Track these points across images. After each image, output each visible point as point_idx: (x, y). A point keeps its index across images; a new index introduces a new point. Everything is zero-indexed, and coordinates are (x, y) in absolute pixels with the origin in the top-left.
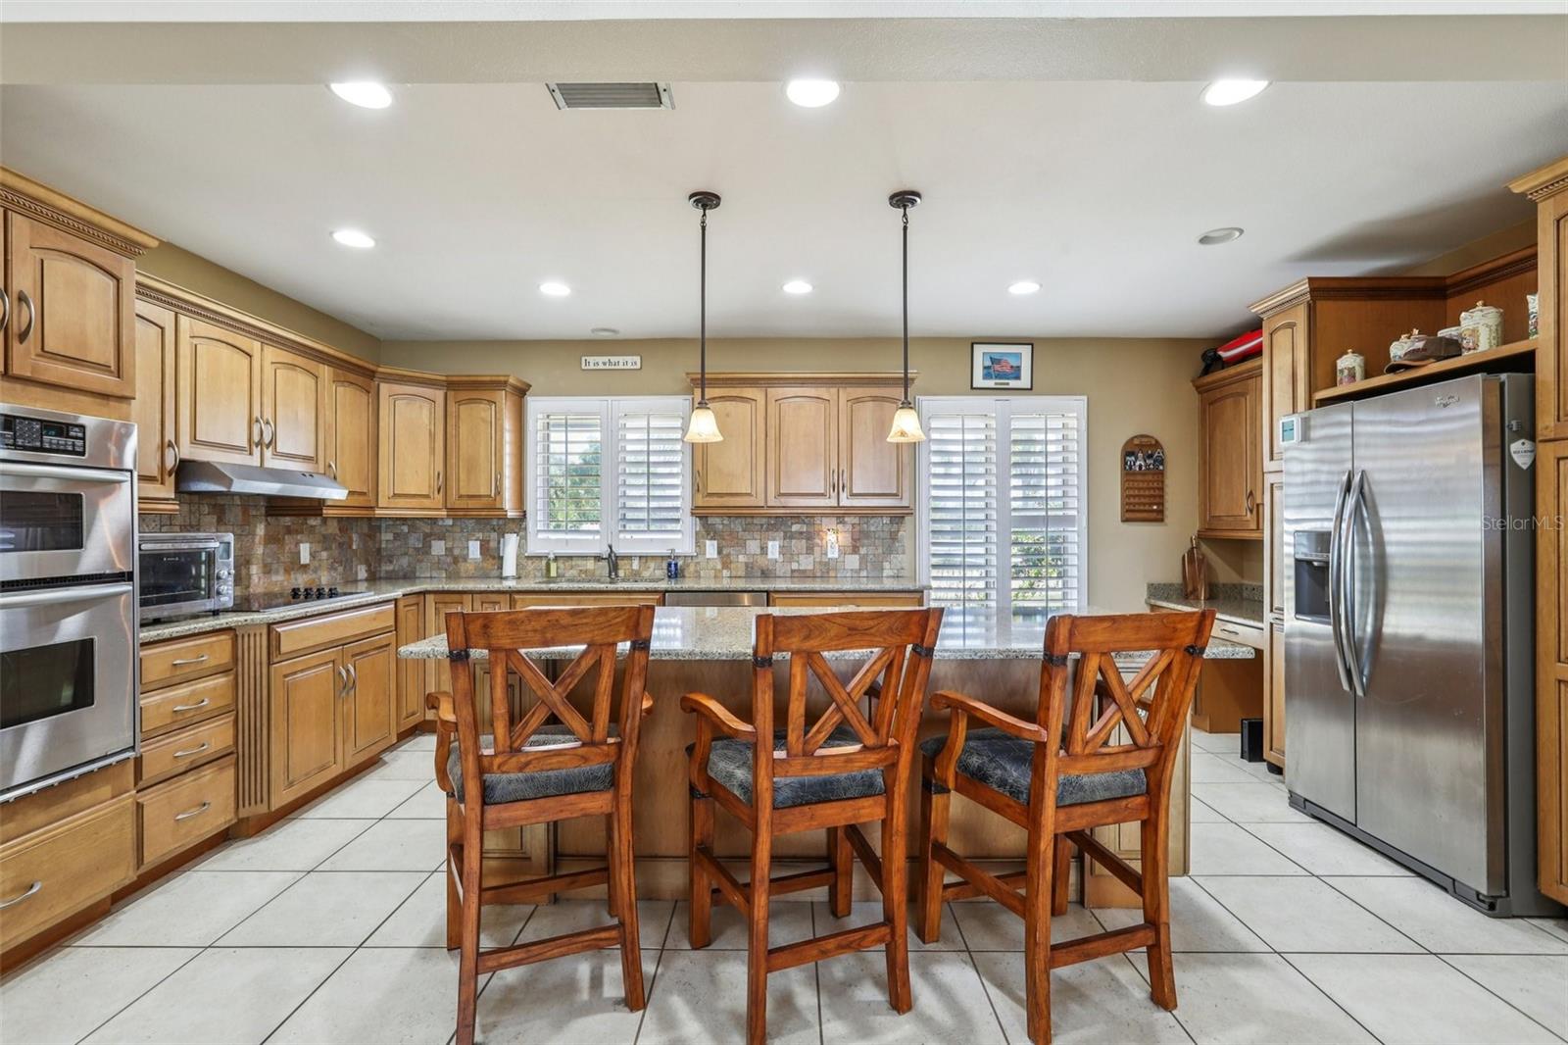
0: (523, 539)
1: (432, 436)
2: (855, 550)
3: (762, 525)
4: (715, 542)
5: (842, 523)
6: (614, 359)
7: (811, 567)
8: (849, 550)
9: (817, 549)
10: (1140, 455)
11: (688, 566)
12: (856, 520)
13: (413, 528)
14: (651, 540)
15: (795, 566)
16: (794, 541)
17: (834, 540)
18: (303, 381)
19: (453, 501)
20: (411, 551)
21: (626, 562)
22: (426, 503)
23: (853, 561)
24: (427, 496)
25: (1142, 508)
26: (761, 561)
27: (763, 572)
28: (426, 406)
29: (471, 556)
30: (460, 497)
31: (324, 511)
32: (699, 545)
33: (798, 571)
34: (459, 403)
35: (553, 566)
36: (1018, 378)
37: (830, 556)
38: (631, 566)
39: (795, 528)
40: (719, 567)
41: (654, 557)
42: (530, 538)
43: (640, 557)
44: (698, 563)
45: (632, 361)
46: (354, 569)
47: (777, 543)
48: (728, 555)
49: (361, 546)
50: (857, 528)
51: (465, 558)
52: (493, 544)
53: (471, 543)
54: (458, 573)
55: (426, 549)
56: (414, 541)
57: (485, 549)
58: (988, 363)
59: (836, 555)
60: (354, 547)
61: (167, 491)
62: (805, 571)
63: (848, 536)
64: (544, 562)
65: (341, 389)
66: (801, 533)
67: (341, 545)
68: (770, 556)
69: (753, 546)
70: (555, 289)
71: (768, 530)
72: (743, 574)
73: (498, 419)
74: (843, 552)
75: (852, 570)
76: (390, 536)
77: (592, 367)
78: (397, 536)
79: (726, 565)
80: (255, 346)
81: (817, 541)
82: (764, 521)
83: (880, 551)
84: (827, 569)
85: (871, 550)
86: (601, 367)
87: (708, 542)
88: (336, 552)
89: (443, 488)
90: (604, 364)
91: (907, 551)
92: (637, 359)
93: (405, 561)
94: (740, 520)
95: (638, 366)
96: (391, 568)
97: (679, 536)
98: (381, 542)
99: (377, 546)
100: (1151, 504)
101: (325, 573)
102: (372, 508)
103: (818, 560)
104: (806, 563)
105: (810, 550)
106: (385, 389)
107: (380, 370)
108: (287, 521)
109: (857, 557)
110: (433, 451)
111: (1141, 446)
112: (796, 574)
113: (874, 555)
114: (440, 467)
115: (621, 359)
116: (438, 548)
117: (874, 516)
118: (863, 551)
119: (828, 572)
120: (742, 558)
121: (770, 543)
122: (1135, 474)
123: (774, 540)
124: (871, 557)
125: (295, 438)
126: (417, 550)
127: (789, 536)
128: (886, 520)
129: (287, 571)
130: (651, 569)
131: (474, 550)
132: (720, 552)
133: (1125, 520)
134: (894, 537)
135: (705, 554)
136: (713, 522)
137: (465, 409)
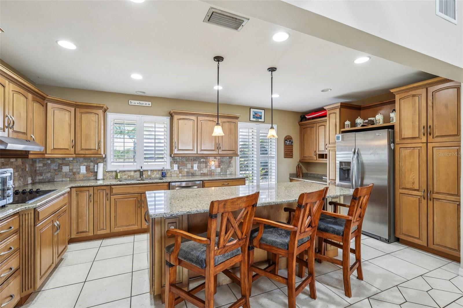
0: (105, 165)
1: (70, 125)
2: (219, 166)
3: (192, 159)
4: (177, 165)
5: (215, 158)
6: (141, 102)
8: (218, 167)
9: (208, 166)
10: (288, 141)
11: (168, 173)
12: (219, 158)
13: (53, 162)
14: (156, 164)
15: (202, 172)
16: (201, 164)
17: (213, 164)
18: (23, 99)
20: (52, 171)
21: (146, 172)
23: (219, 170)
25: (288, 154)
26: (191, 171)
27: (192, 174)
28: (67, 114)
29: (81, 172)
30: (82, 149)
31: (29, 156)
32: (171, 166)
33: (203, 173)
34: (81, 113)
35: (119, 175)
36: (261, 119)
37: (212, 168)
38: (148, 173)
39: (202, 160)
41: (156, 170)
42: (108, 164)
43: (151, 170)
44: (171, 172)
45: (148, 104)
46: (27, 179)
47: (196, 165)
48: (181, 169)
49: (30, 170)
50: (220, 160)
51: (79, 173)
52: (92, 167)
53: (81, 167)
54: (76, 178)
55: (60, 169)
56: (54, 167)
57: (88, 169)
58: (254, 114)
59: (214, 168)
60: (27, 170)
62: (205, 173)
63: (217, 162)
64: (114, 174)
65: (34, 104)
66: (204, 162)
67: (22, 169)
68: (194, 169)
69: (189, 166)
70: (137, 77)
71: (194, 161)
72: (186, 175)
74: (216, 167)
75: (218, 172)
76: (41, 165)
77: (133, 104)
78: (44, 165)
79: (180, 172)
80: (6, 83)
81: (209, 164)
82: (193, 158)
83: (226, 167)
84: (211, 173)
85: (224, 166)
86: (136, 104)
87: (175, 165)
88: (21, 172)
90: (138, 103)
91: (233, 166)
92: (150, 103)
93: (49, 175)
94: (185, 158)
95: (150, 105)
96: (41, 178)
97: (165, 163)
98: (36, 168)
99: (35, 169)
100: (290, 153)
101: (17, 182)
103: (208, 170)
104: (205, 171)
105: (206, 167)
106: (50, 105)
107: (48, 97)
109: (220, 168)
110: (70, 131)
111: (288, 138)
112: (202, 174)
113: (225, 168)
114: (73, 138)
115: (144, 102)
116: (66, 169)
117: (224, 157)
118: (221, 167)
119: (212, 173)
120: (185, 170)
121: (194, 165)
122: (287, 145)
123: (195, 164)
124: (224, 168)
126: (55, 170)
127: (200, 163)
128: (228, 158)
130: (155, 174)
131: (83, 169)
132: (178, 168)
133: (285, 157)
134: (230, 162)
135: (173, 169)
136: (175, 158)
137: (84, 116)
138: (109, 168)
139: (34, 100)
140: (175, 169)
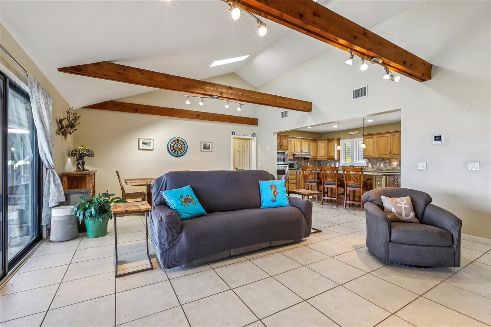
1: (325, 148)
3: (380, 161)
4: (371, 164)
6: (353, 132)
7: (390, 169)
9: (391, 165)
11: (366, 169)
13: (325, 162)
15: (387, 169)
16: (386, 164)
17: (395, 163)
18: (307, 143)
19: (328, 157)
22: (324, 158)
24: (324, 157)
26: (380, 168)
28: (324, 144)
31: (309, 159)
32: (368, 164)
34: (329, 142)
37: (394, 167)
39: (387, 161)
40: (372, 168)
45: (356, 132)
47: (383, 164)
48: (373, 166)
56: (325, 164)
60: (316, 164)
61: (292, 157)
62: (389, 170)
63: (398, 163)
65: (312, 143)
67: (314, 164)
69: (378, 165)
72: (376, 170)
73: (334, 145)
74: (397, 166)
77: (350, 134)
78: (323, 163)
79: (373, 168)
80: (300, 140)
81: (391, 164)
87: (370, 164)
88: (313, 165)
89: (327, 155)
92: (357, 132)
97: (364, 163)
102: (317, 159)
104: (389, 168)
105: (390, 166)
106: (318, 142)
107: (318, 139)
108: (306, 160)
110: (325, 150)
114: (326, 152)
115: (355, 132)
120: (376, 167)
121: (381, 164)
125: (306, 150)
127: (386, 163)
132: (372, 166)
135: (369, 166)
136: (370, 160)
137: (329, 143)
138: (341, 165)
140: (370, 166)
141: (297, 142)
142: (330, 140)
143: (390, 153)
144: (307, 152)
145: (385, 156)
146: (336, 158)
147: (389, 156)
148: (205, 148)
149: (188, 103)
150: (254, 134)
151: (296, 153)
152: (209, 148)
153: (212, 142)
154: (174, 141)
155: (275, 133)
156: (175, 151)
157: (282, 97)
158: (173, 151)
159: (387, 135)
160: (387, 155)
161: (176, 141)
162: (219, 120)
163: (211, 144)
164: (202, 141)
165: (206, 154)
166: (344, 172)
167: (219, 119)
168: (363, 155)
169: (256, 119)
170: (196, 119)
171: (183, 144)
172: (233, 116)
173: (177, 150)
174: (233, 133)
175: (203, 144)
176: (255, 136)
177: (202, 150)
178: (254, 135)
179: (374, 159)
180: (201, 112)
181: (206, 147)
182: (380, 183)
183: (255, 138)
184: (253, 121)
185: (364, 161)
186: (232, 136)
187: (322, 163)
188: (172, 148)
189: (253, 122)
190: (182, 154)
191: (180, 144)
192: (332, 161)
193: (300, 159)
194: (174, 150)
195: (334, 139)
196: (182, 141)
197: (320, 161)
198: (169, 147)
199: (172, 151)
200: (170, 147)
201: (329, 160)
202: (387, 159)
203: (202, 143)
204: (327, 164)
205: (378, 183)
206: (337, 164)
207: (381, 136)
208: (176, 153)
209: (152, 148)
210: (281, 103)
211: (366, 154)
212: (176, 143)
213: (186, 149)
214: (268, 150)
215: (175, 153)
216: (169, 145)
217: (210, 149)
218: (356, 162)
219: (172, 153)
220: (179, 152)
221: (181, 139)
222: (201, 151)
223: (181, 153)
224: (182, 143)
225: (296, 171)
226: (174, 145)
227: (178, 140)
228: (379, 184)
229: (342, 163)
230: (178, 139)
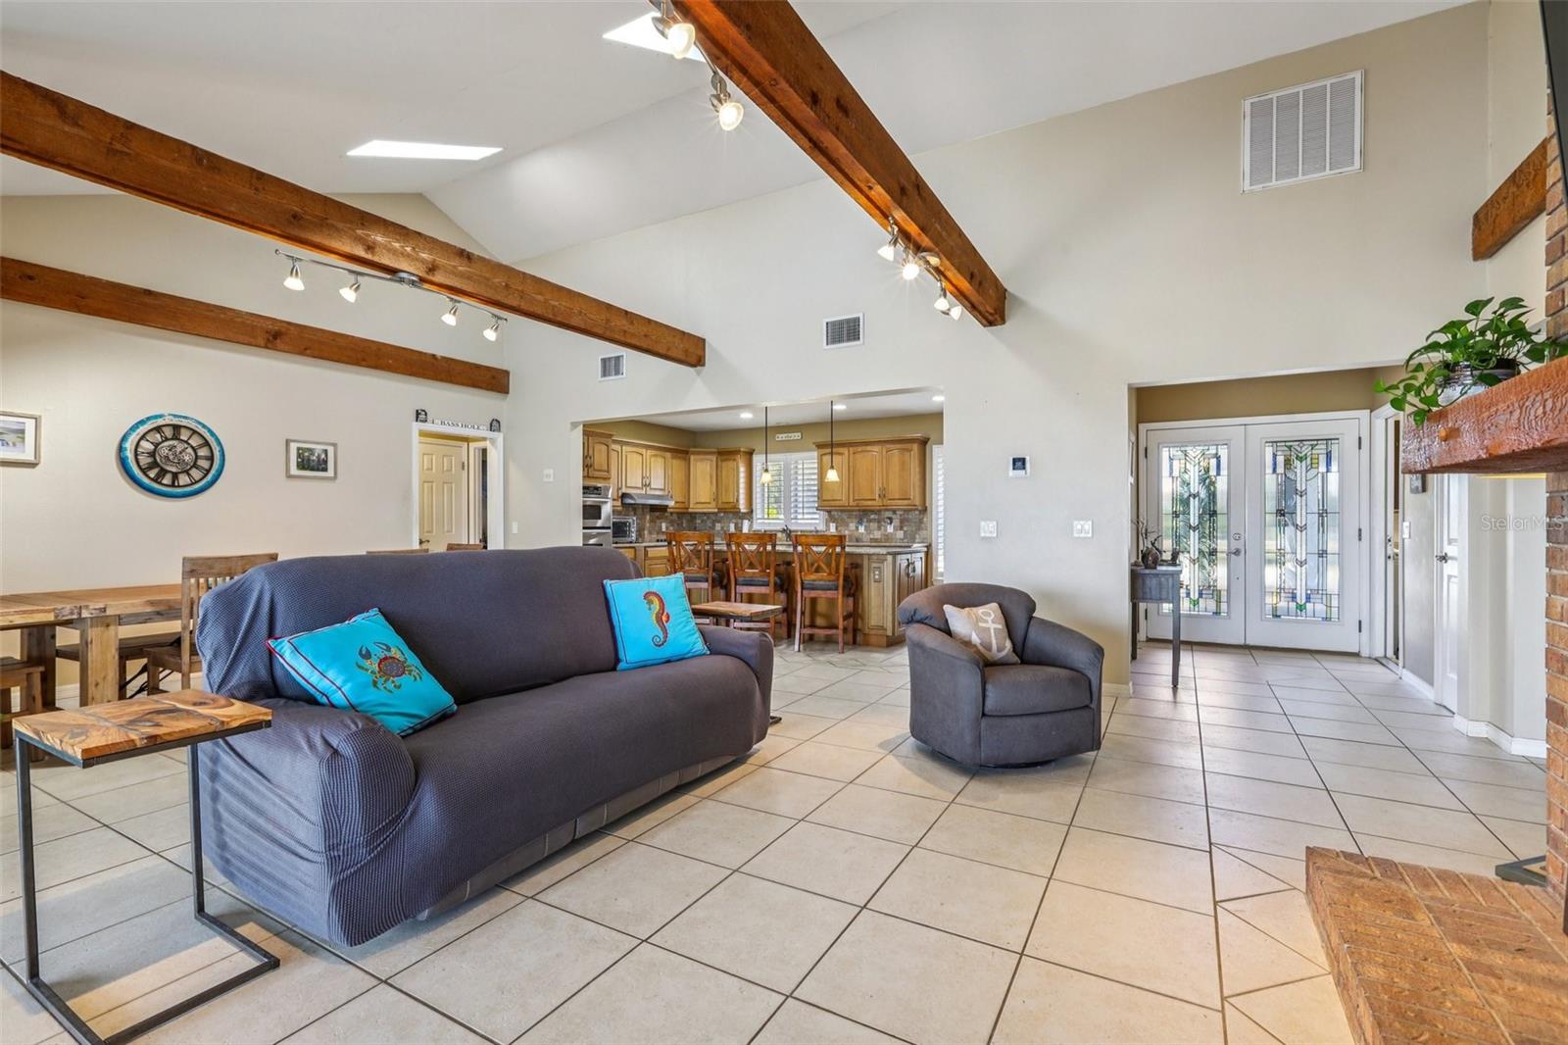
0: (751, 523)
1: (711, 477)
2: (901, 528)
3: (856, 516)
4: (834, 524)
5: (895, 514)
6: (789, 435)
7: (879, 537)
8: (898, 528)
9: (882, 528)
12: (902, 513)
13: (708, 518)
14: (805, 523)
15: (872, 536)
16: (871, 524)
18: (660, 460)
19: (720, 506)
21: (794, 533)
22: (708, 506)
23: (900, 534)
24: (709, 503)
26: (856, 534)
27: (857, 539)
28: (709, 464)
29: (731, 530)
30: (723, 503)
31: (669, 510)
32: (828, 526)
33: (873, 539)
34: (722, 461)
37: (888, 531)
39: (872, 517)
42: (754, 522)
45: (797, 436)
47: (863, 525)
48: (840, 531)
50: (902, 517)
52: (739, 525)
56: (709, 524)
59: (892, 531)
60: (684, 525)
61: (619, 503)
63: (898, 521)
65: (674, 461)
66: (875, 520)
69: (852, 526)
73: (738, 467)
74: (895, 530)
77: (784, 439)
78: (702, 521)
80: (644, 451)
81: (882, 524)
83: (914, 529)
84: (887, 539)
85: (910, 528)
87: (832, 524)
89: (716, 499)
90: (786, 437)
91: (927, 529)
92: (799, 434)
94: (844, 512)
95: (800, 438)
97: (817, 521)
102: (687, 508)
103: (882, 533)
104: (877, 535)
105: (879, 528)
106: (692, 457)
107: (691, 450)
108: (657, 514)
109: (902, 532)
110: (711, 482)
113: (911, 531)
114: (714, 490)
115: (792, 435)
117: (911, 510)
118: (905, 529)
121: (859, 525)
125: (658, 482)
127: (870, 521)
128: (917, 512)
129: (658, 533)
132: (837, 529)
134: (921, 521)
135: (829, 529)
136: (833, 513)
138: (756, 527)
139: (673, 458)
141: (635, 455)
142: (726, 454)
143: (882, 496)
144: (661, 490)
145: (870, 503)
146: (743, 508)
147: (878, 502)
148: (305, 463)
149: (294, 284)
150: (495, 423)
151: (629, 491)
152: (321, 466)
153: (334, 445)
154: (158, 429)
155: (574, 425)
156: (163, 472)
157: (626, 312)
158: (152, 474)
159: (876, 448)
160: (874, 500)
161: (168, 432)
162: (364, 363)
163: (331, 450)
164: (290, 438)
165: (312, 486)
166: (795, 547)
167: (364, 360)
168: (816, 499)
169: (503, 371)
170: (266, 347)
171: (201, 446)
172: (420, 353)
173: (174, 470)
174: (420, 415)
175: (299, 449)
176: (499, 430)
177: (294, 470)
178: (495, 425)
179: (841, 511)
180: (289, 323)
181: (311, 463)
182: (880, 575)
183: (499, 437)
184: (494, 377)
185: (817, 516)
186: (417, 426)
187: (698, 521)
188: (145, 460)
189: (494, 381)
190: (196, 486)
191: (186, 442)
192: (731, 515)
193: (639, 511)
194: (156, 471)
195: (737, 452)
196: (195, 432)
197: (693, 516)
198: (130, 454)
199: (144, 471)
200: (136, 455)
201: (722, 514)
202: (873, 512)
203: (294, 447)
204: (714, 526)
205: (875, 575)
206: (746, 523)
207: (860, 449)
208: (165, 481)
209: (28, 455)
210: (625, 332)
211: (824, 498)
212: (167, 439)
213: (216, 466)
214: (551, 480)
215: (160, 483)
216: (129, 445)
217: (325, 470)
218: (796, 518)
219: (146, 480)
220: (183, 479)
221: (193, 425)
222: (289, 476)
223: (192, 484)
224: (195, 442)
225: (634, 547)
226: (156, 445)
227: (177, 428)
228: (877, 577)
229: (759, 521)
230: (175, 421)
